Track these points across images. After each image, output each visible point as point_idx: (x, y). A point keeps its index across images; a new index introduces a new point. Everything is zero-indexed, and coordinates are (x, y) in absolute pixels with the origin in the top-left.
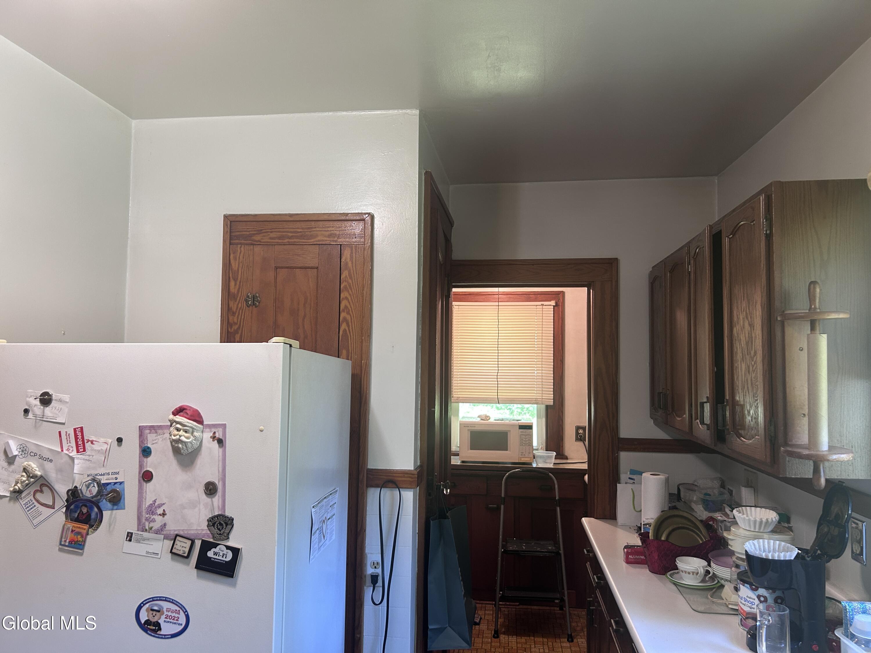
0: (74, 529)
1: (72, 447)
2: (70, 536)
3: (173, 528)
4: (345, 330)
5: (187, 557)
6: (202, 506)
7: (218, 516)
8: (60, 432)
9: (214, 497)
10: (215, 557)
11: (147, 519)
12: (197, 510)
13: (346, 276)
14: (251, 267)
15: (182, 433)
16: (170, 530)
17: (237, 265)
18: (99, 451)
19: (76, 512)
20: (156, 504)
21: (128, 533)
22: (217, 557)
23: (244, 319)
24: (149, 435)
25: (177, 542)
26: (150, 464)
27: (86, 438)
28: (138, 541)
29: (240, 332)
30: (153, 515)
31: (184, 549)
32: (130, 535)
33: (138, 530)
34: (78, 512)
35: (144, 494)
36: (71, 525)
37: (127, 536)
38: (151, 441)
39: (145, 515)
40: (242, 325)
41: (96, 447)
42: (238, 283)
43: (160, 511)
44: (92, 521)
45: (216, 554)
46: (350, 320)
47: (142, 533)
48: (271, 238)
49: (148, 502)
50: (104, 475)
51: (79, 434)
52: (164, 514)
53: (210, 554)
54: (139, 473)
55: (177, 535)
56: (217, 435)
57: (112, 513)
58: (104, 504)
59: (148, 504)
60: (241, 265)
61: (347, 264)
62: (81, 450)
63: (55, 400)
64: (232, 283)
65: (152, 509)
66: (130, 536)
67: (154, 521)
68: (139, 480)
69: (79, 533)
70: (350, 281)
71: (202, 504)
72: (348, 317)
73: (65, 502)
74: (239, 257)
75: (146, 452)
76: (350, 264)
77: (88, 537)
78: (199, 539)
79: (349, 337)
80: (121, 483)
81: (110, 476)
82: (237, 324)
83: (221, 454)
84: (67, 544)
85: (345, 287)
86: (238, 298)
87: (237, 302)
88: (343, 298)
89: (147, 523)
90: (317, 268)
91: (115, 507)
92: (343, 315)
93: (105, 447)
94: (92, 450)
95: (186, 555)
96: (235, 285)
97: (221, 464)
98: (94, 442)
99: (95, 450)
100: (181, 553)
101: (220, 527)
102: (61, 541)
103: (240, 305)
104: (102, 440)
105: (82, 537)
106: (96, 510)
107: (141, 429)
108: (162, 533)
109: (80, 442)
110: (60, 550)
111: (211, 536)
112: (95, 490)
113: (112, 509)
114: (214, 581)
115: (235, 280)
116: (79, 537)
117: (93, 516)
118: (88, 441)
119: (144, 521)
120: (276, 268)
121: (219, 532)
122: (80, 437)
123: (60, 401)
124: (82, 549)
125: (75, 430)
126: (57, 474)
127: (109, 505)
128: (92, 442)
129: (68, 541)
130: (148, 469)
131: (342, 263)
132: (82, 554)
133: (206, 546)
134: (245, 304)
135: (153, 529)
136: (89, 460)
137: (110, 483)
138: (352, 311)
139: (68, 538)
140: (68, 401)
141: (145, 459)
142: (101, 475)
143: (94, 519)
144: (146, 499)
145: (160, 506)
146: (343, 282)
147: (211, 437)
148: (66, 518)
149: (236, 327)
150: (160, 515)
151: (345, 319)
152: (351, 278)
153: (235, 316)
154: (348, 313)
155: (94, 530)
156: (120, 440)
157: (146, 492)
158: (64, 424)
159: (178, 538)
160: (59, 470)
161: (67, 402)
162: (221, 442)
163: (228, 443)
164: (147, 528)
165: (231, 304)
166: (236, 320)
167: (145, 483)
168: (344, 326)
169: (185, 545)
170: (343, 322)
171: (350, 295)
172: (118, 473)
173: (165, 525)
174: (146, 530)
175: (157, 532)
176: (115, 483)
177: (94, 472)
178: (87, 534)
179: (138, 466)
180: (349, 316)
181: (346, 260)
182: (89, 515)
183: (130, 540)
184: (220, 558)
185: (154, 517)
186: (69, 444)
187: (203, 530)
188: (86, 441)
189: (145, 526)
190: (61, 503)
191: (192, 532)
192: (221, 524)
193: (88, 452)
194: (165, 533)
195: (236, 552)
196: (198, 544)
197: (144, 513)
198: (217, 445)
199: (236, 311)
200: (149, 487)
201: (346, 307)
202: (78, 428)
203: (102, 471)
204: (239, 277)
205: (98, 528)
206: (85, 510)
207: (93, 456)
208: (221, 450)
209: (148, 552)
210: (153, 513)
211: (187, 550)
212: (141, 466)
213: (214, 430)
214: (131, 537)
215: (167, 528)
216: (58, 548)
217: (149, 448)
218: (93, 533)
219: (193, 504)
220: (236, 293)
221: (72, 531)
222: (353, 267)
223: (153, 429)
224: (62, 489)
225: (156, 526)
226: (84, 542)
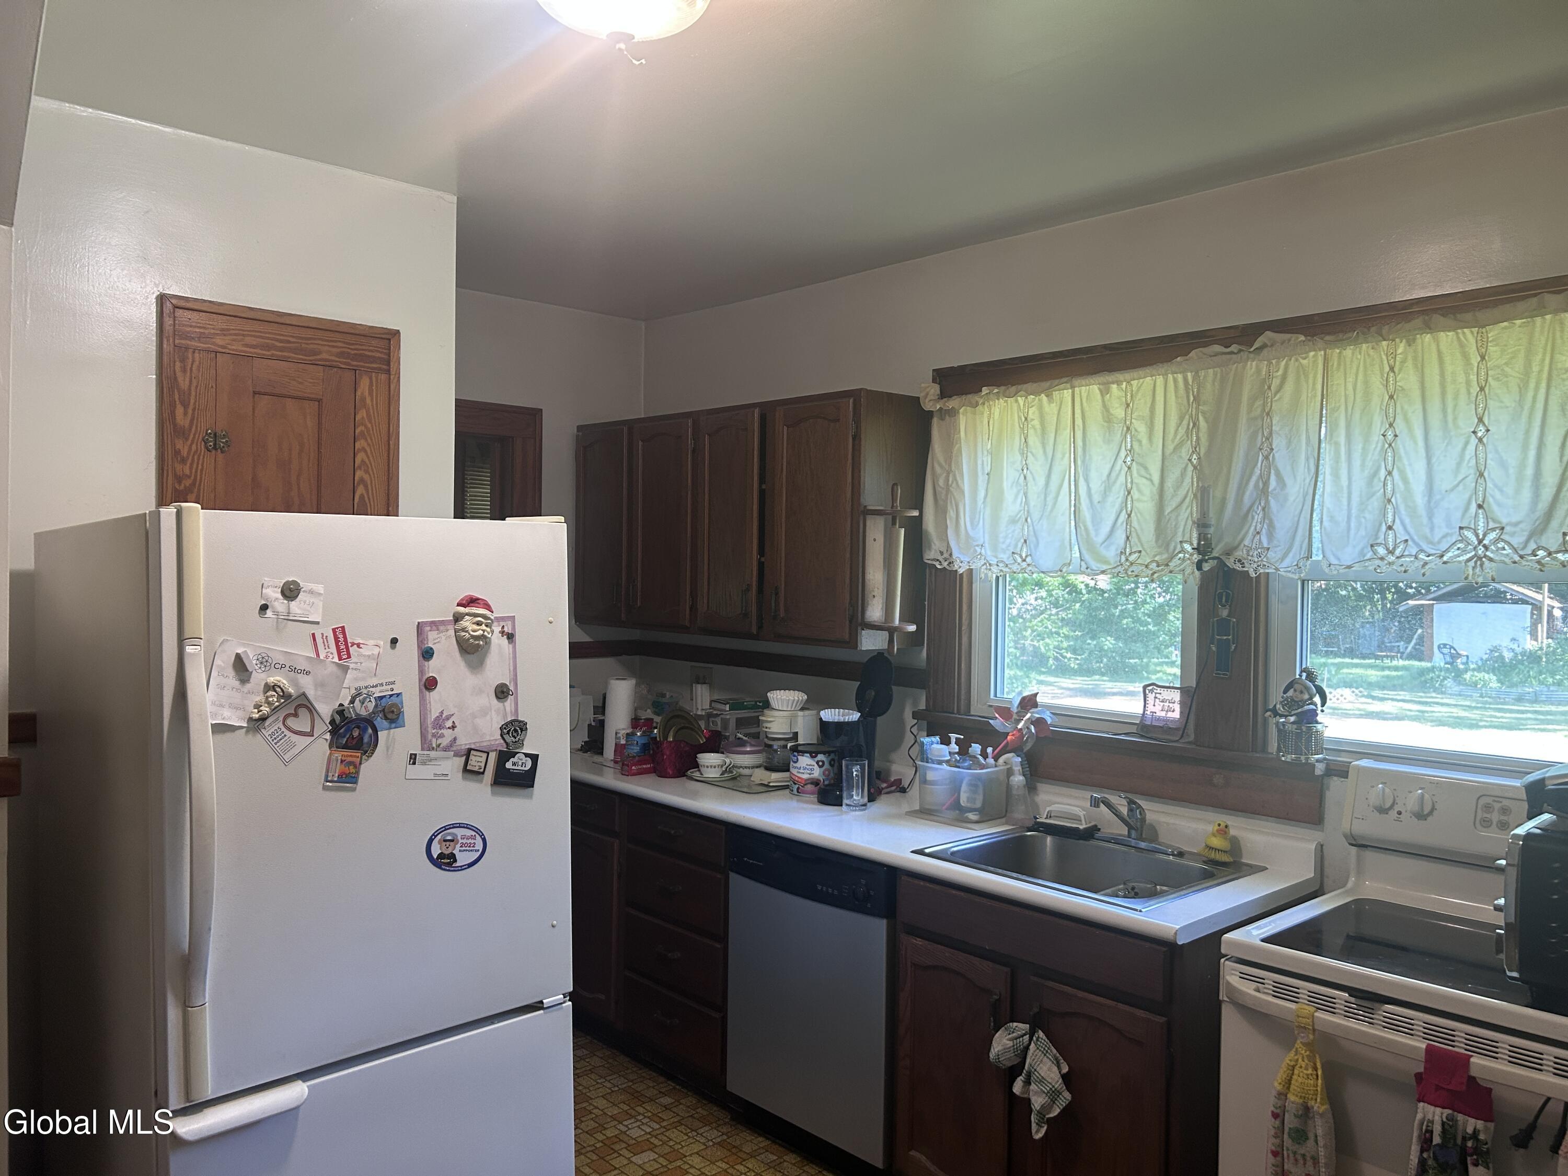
0: (343, 758)
1: (332, 654)
2: (337, 769)
3: (464, 742)
4: (362, 497)
5: (483, 773)
6: (493, 712)
7: (512, 722)
8: (313, 635)
9: (505, 701)
10: (514, 767)
11: (434, 735)
12: (488, 717)
13: (363, 418)
14: (212, 387)
15: (484, 627)
16: (461, 745)
17: (187, 380)
18: (369, 656)
19: (344, 737)
20: (444, 716)
21: (411, 754)
22: (516, 768)
23: (202, 470)
24: (429, 633)
25: (471, 757)
26: (433, 668)
27: (349, 640)
28: (424, 763)
29: (196, 490)
30: (441, 729)
31: (479, 764)
32: (413, 757)
33: (423, 749)
34: (348, 736)
35: (428, 706)
36: (338, 755)
37: (411, 758)
38: (433, 639)
39: (431, 731)
40: (198, 480)
41: (364, 651)
42: (190, 411)
43: (449, 724)
44: (364, 746)
45: (514, 764)
46: (369, 482)
47: (428, 752)
48: (246, 345)
49: (434, 714)
50: (376, 686)
51: (341, 636)
52: (453, 727)
53: (509, 765)
54: (420, 680)
55: (470, 750)
56: (506, 629)
57: (389, 734)
58: (379, 722)
59: (433, 717)
60: (194, 384)
61: (363, 400)
62: (344, 657)
63: (304, 591)
64: (180, 410)
65: (439, 723)
66: (413, 759)
67: (442, 736)
68: (420, 690)
69: (351, 763)
70: (369, 425)
71: (493, 711)
72: (366, 477)
73: (329, 726)
74: (191, 369)
75: (427, 654)
76: (368, 401)
77: (362, 766)
78: (493, 751)
79: (368, 505)
80: (398, 695)
81: (385, 687)
82: (189, 477)
83: (511, 650)
84: (336, 779)
85: (362, 432)
86: (192, 436)
87: (189, 442)
88: (359, 449)
89: (434, 740)
90: (319, 401)
91: (393, 725)
92: (359, 474)
93: (376, 651)
94: (360, 655)
95: (482, 770)
96: (185, 414)
97: (511, 661)
98: (361, 646)
99: (364, 656)
100: (476, 769)
101: (515, 734)
102: (327, 776)
103: (194, 447)
104: (372, 642)
105: (355, 767)
106: (370, 731)
107: (420, 627)
108: (452, 749)
109: (342, 647)
110: (325, 788)
111: (505, 746)
112: (371, 706)
113: (390, 728)
114: (509, 795)
115: (185, 406)
116: (351, 767)
117: (366, 739)
118: (353, 644)
119: (430, 737)
120: (255, 393)
121: (514, 740)
122: (341, 639)
123: (311, 592)
124: (356, 783)
125: (334, 630)
126: (316, 690)
127: (385, 723)
128: (358, 645)
129: (337, 775)
130: (431, 675)
131: (357, 397)
132: (354, 790)
133: (504, 756)
134: (203, 447)
135: (441, 746)
136: (356, 669)
137: (384, 696)
138: (372, 469)
139: (337, 771)
140: (322, 592)
141: (426, 663)
142: (373, 687)
143: (367, 743)
144: (430, 711)
145: (448, 718)
146: (359, 426)
147: (500, 632)
148: (331, 746)
149: (188, 482)
150: (449, 728)
151: (362, 480)
152: (371, 422)
153: (186, 465)
154: (367, 472)
155: (368, 757)
156: (394, 641)
157: (430, 702)
158: (318, 623)
159: (472, 752)
160: (320, 685)
161: (320, 594)
162: (510, 637)
163: (518, 637)
164: (434, 745)
165: (179, 444)
166: (187, 472)
167: (427, 693)
168: (360, 490)
169: (480, 759)
170: (359, 484)
171: (369, 445)
172: (393, 683)
173: (455, 739)
174: (433, 748)
175: (446, 749)
176: (391, 696)
177: (362, 684)
178: (360, 764)
179: (417, 673)
180: (368, 476)
181: (362, 393)
182: (361, 738)
183: (414, 763)
184: (519, 768)
185: (442, 731)
186: (327, 650)
187: (496, 740)
188: (350, 645)
189: (432, 744)
190: (323, 728)
191: (485, 744)
192: (516, 731)
193: (354, 659)
194: (454, 749)
195: (534, 758)
196: (493, 756)
197: (430, 729)
198: (507, 641)
199: (188, 457)
200: (434, 696)
201: (363, 461)
202: (337, 628)
203: (374, 681)
204: (192, 401)
205: (373, 753)
206: (356, 733)
207: (361, 663)
208: (511, 646)
209: (435, 775)
210: (441, 727)
211: (483, 765)
212: (421, 672)
213: (502, 624)
214: (415, 759)
215: (458, 742)
216: (321, 786)
217: (431, 649)
218: (367, 760)
219: (484, 712)
220: (187, 425)
221: (342, 761)
222: (372, 405)
223: (434, 625)
224: (325, 710)
225: (445, 742)
226: (358, 773)
